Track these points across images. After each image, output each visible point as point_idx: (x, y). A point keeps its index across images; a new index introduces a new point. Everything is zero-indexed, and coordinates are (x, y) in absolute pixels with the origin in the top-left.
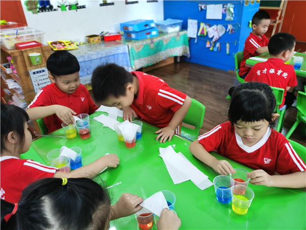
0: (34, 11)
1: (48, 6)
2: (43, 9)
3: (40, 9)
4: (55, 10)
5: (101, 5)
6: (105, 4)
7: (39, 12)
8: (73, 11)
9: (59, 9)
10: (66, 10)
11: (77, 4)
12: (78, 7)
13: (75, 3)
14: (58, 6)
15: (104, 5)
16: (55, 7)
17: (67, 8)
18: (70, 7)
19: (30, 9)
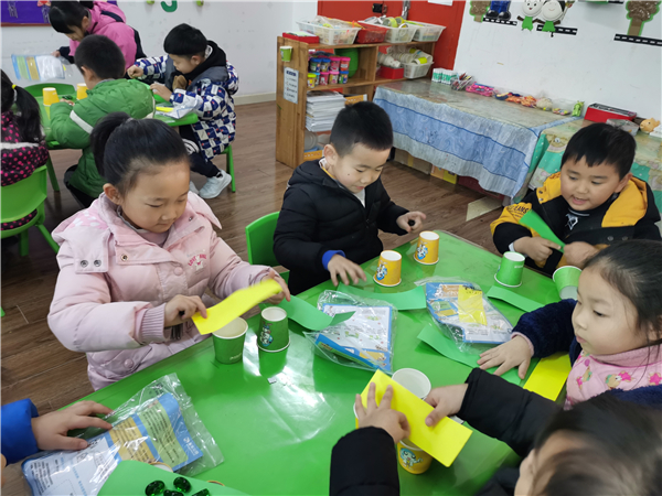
0: (479, 16)
1: (502, 14)
2: (492, 17)
3: (488, 15)
4: (511, 23)
5: (619, 38)
6: (633, 38)
7: (484, 20)
8: (545, 35)
9: (520, 23)
10: (530, 28)
11: (559, 22)
12: (557, 28)
13: (555, 19)
14: (519, 18)
16: (513, 18)
18: (541, 25)
19: (473, 12)
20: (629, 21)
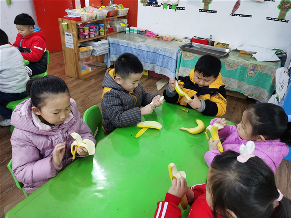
0: (144, 4)
1: (154, 2)
2: (150, 4)
3: (148, 3)
4: (159, 6)
5: (201, 10)
6: (206, 10)
7: (147, 5)
8: (173, 11)
9: (162, 6)
10: (167, 8)
11: (177, 5)
12: (177, 8)
13: (176, 4)
14: (161, 4)
15: (204, 11)
16: (159, 4)
17: (168, 6)
18: (171, 7)
19: (142, 2)
20: (203, 4)
